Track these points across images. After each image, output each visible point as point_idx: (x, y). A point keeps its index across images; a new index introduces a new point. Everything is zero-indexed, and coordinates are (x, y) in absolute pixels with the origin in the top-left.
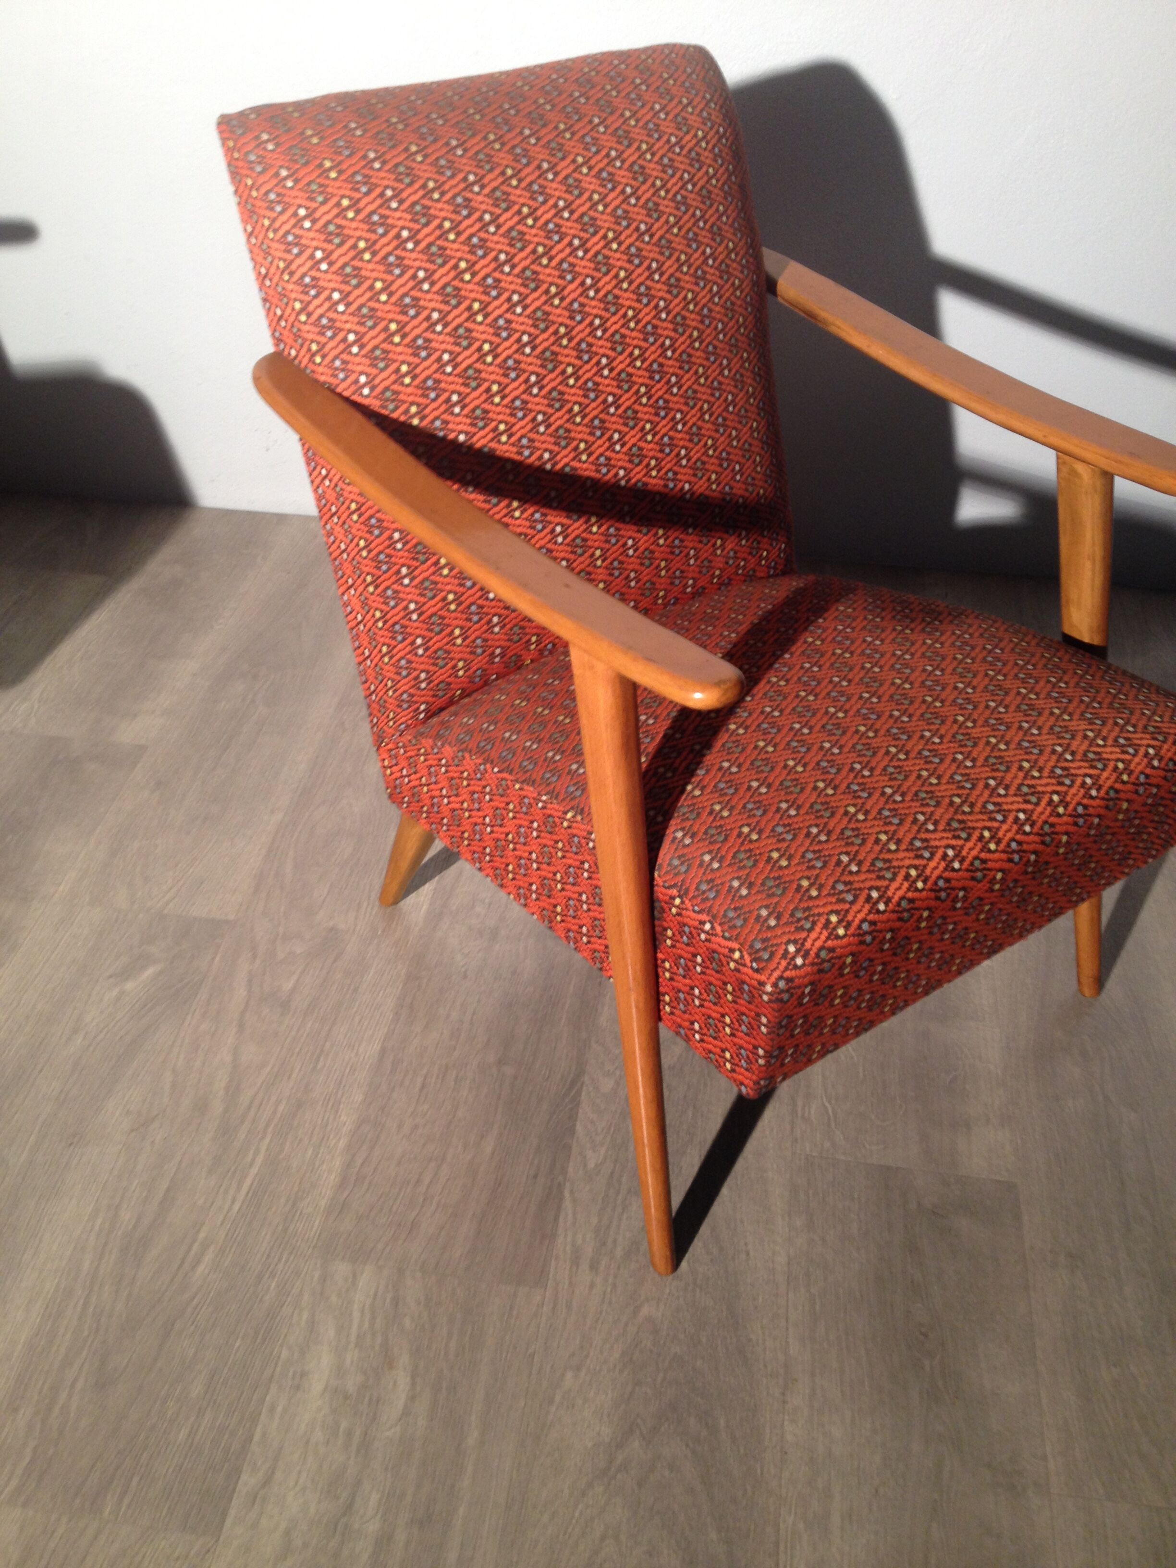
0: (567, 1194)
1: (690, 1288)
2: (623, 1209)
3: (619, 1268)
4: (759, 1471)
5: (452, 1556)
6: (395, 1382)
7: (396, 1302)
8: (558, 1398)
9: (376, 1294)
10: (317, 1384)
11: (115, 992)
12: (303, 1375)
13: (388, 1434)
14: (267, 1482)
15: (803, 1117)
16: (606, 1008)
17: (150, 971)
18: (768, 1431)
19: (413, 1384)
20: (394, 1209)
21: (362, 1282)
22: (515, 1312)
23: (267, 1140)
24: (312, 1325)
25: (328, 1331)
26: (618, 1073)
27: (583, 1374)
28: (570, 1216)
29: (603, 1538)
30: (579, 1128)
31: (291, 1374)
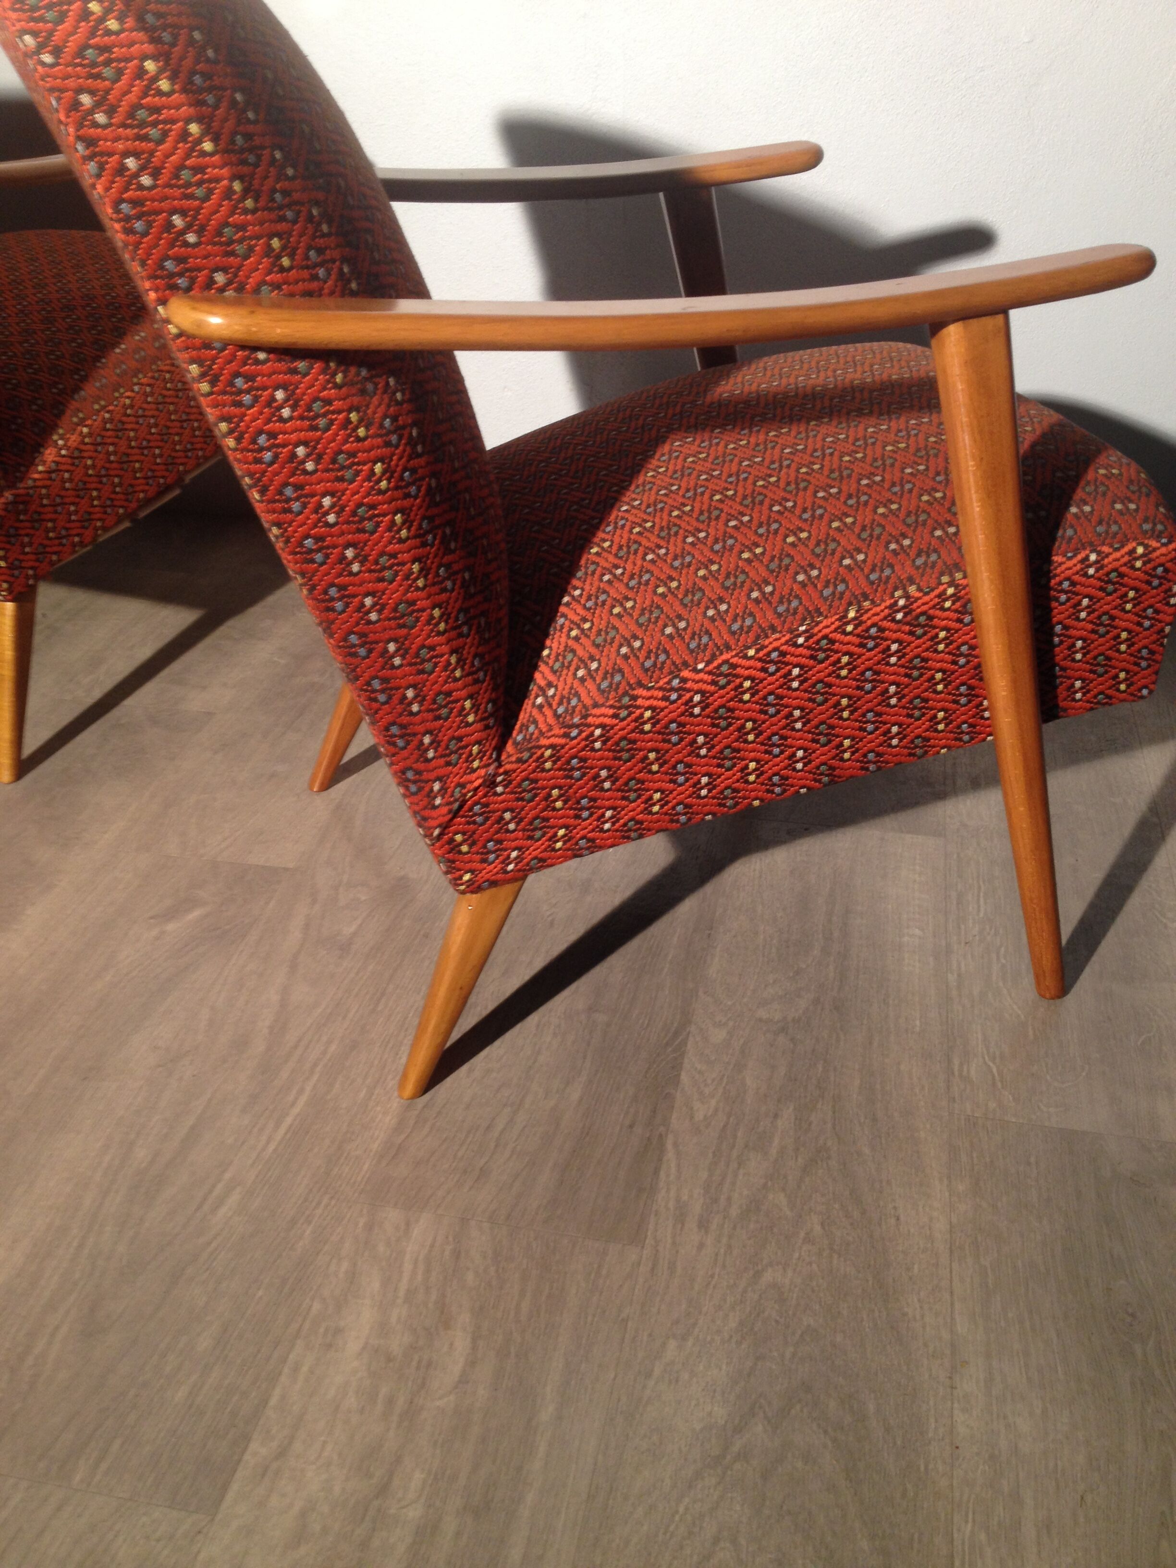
0: (669, 1145)
1: (825, 1254)
2: (740, 1164)
3: (734, 1228)
4: (922, 1469)
5: (516, 1554)
6: (451, 1344)
7: (457, 1254)
8: (657, 1371)
9: (432, 1246)
10: (353, 1345)
11: (155, 932)
12: (338, 1331)
13: (438, 1403)
14: (282, 1453)
15: (961, 1076)
16: (716, 960)
17: (196, 914)
18: (932, 1420)
19: (474, 1348)
20: (460, 1154)
21: (416, 1232)
22: (604, 1272)
23: (315, 1078)
24: (353, 1276)
25: (372, 1283)
26: (731, 1023)
27: (690, 1343)
28: (673, 1170)
29: (716, 1540)
30: (684, 1077)
31: (322, 1330)
